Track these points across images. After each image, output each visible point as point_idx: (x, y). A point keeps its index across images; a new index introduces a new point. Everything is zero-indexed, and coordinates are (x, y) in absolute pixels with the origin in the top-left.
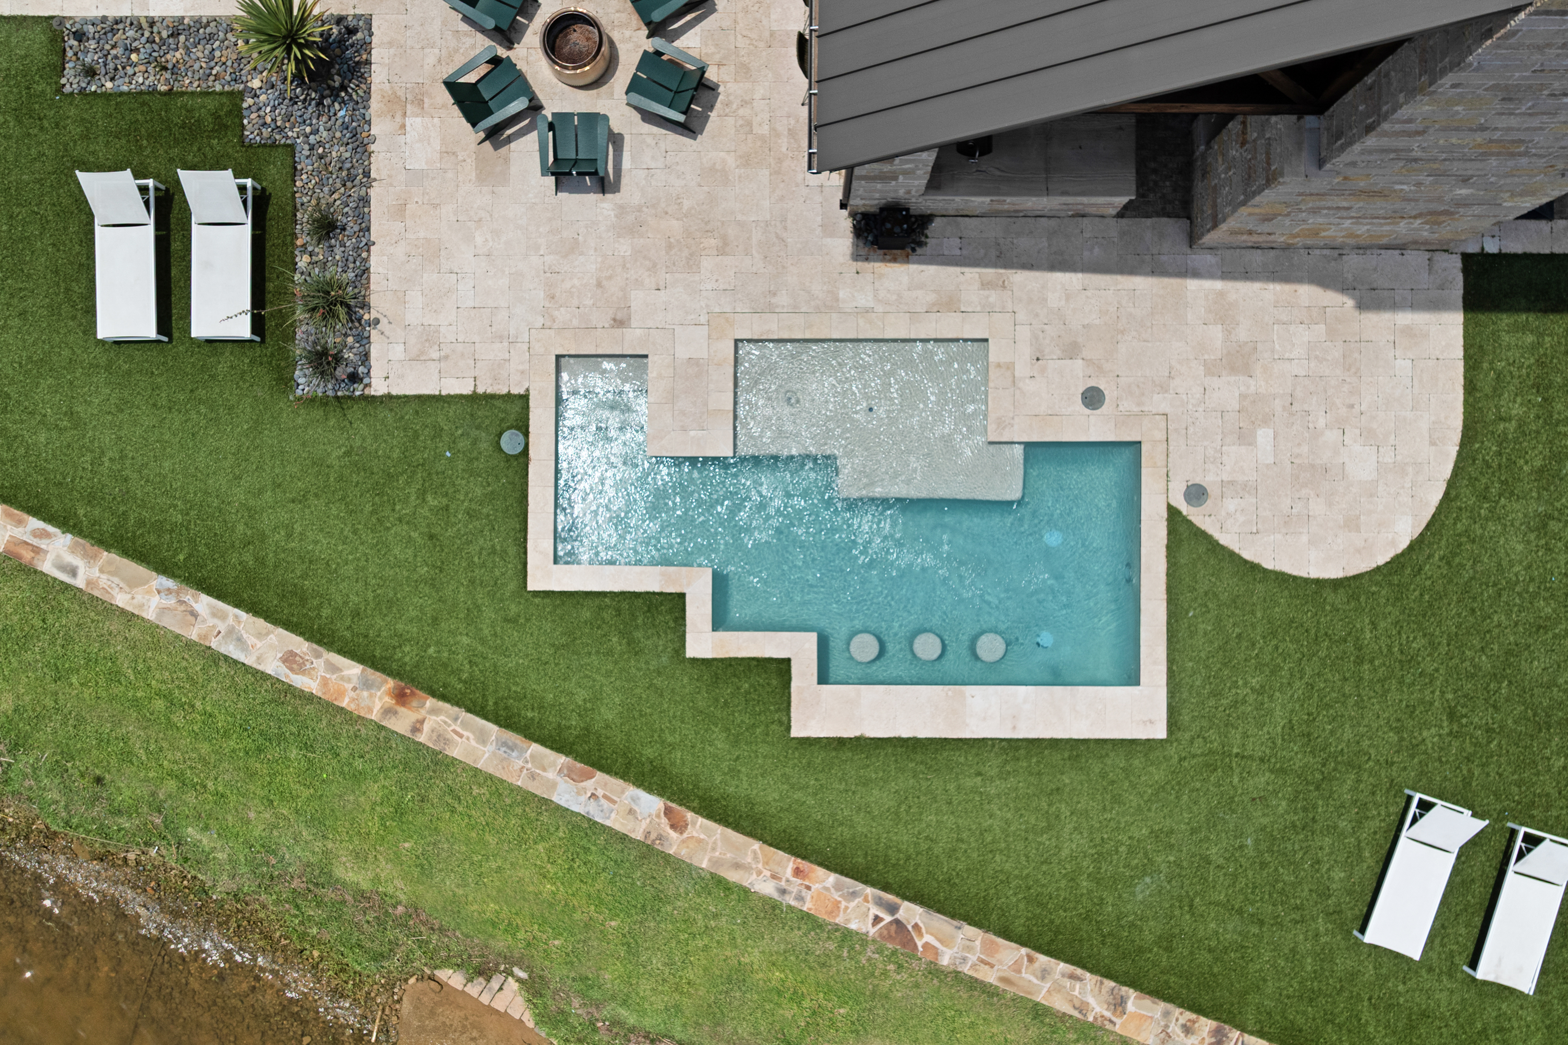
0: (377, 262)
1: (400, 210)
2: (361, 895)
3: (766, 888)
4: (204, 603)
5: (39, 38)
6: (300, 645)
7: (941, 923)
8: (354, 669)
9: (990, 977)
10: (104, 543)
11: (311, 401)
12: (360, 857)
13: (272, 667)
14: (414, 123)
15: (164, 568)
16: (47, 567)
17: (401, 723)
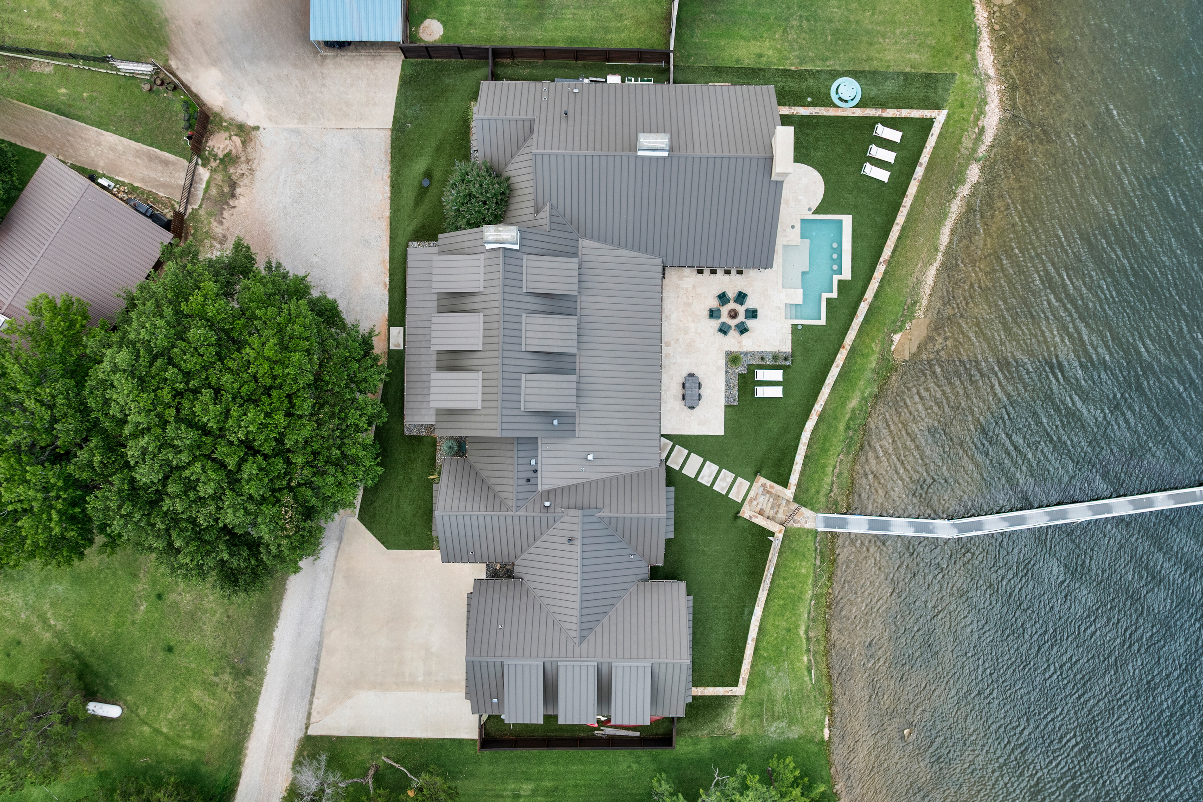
0: (768, 350)
1: (759, 346)
2: (877, 363)
3: (877, 284)
4: (827, 382)
5: (728, 409)
6: (834, 365)
7: (883, 254)
8: (839, 356)
9: (893, 246)
10: (816, 399)
11: (792, 362)
12: (870, 363)
13: (838, 370)
14: (744, 343)
15: (821, 389)
16: (820, 409)
17: (848, 348)
